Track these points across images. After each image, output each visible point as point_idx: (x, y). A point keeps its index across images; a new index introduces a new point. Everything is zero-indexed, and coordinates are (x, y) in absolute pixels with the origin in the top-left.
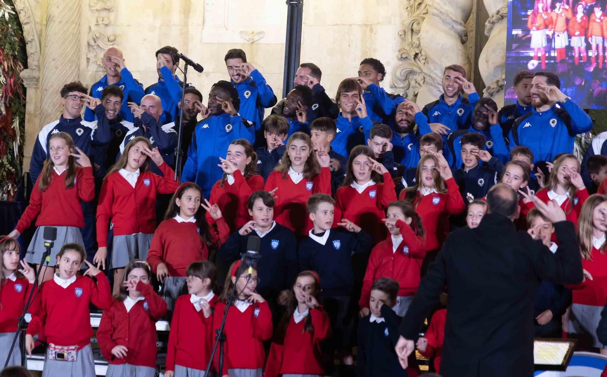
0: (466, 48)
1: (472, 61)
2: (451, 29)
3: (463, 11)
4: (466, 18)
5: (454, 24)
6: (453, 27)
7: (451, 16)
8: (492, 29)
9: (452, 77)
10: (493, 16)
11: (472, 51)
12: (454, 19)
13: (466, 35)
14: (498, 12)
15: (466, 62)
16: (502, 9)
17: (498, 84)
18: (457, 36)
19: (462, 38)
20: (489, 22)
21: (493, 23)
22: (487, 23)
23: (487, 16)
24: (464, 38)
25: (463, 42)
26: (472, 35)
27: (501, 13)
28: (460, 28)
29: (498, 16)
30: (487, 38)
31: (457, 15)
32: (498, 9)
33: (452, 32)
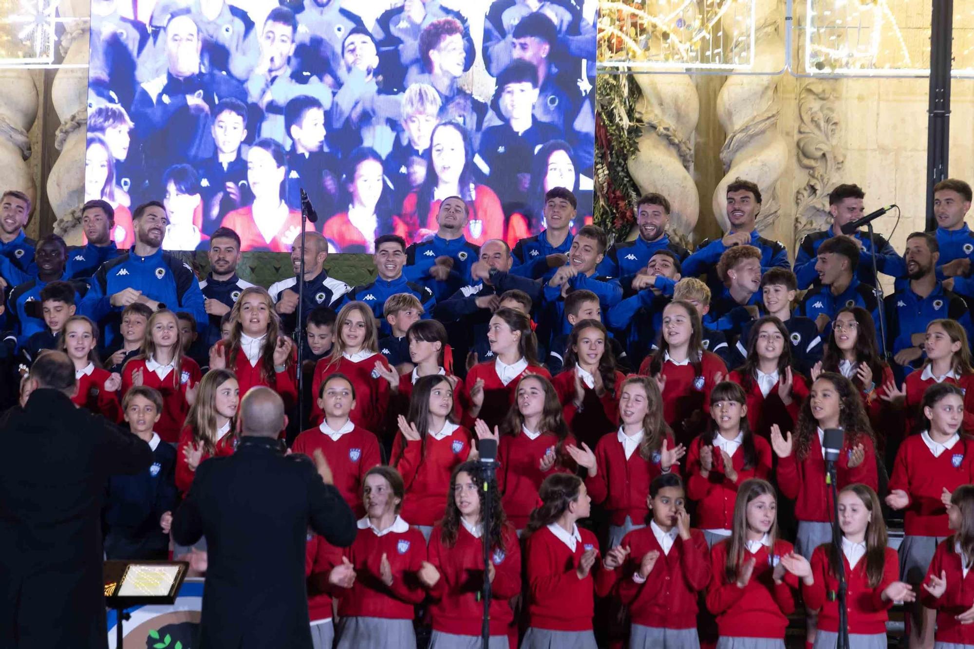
0: (29, 166)
1: (38, 184)
2: (9, 140)
3: (26, 115)
4: (29, 126)
5: (13, 134)
6: (11, 137)
7: (7, 121)
8: (65, 140)
9: (14, 206)
10: (66, 123)
11: (38, 170)
12: (13, 126)
13: (30, 149)
14: (73, 118)
15: (30, 184)
16: (78, 113)
17: (73, 216)
18: (18, 151)
19: (23, 151)
20: (61, 131)
21: (67, 133)
22: (58, 133)
23: (58, 123)
24: (26, 153)
25: (25, 158)
26: (37, 149)
27: (77, 118)
28: (21, 139)
29: (73, 123)
30: (58, 153)
31: (18, 122)
32: (73, 114)
33: (10, 144)
